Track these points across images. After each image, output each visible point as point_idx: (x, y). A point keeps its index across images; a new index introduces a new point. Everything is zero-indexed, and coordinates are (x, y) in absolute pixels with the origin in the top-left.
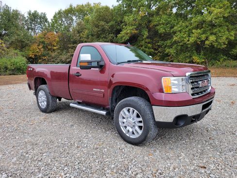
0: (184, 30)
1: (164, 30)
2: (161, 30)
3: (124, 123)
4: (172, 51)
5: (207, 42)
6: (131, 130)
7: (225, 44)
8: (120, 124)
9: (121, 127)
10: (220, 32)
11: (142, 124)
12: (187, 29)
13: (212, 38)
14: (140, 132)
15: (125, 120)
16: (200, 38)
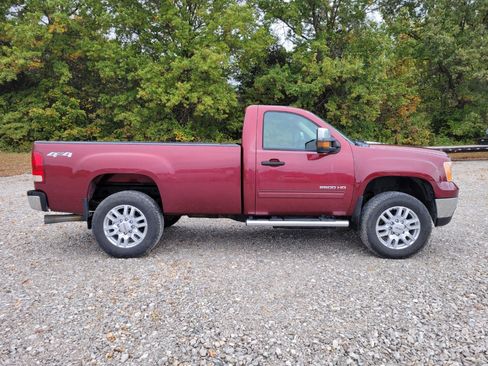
0: (156, 80)
1: (113, 74)
2: (107, 72)
4: (133, 117)
5: (200, 107)
7: (225, 113)
10: (218, 92)
12: (163, 79)
13: (208, 100)
16: (187, 99)
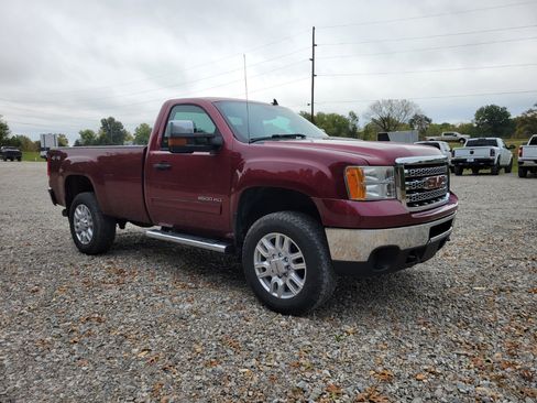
3: (264, 269)
6: (281, 283)
8: (258, 273)
9: (261, 281)
11: (302, 266)
14: (301, 283)
15: (266, 264)
